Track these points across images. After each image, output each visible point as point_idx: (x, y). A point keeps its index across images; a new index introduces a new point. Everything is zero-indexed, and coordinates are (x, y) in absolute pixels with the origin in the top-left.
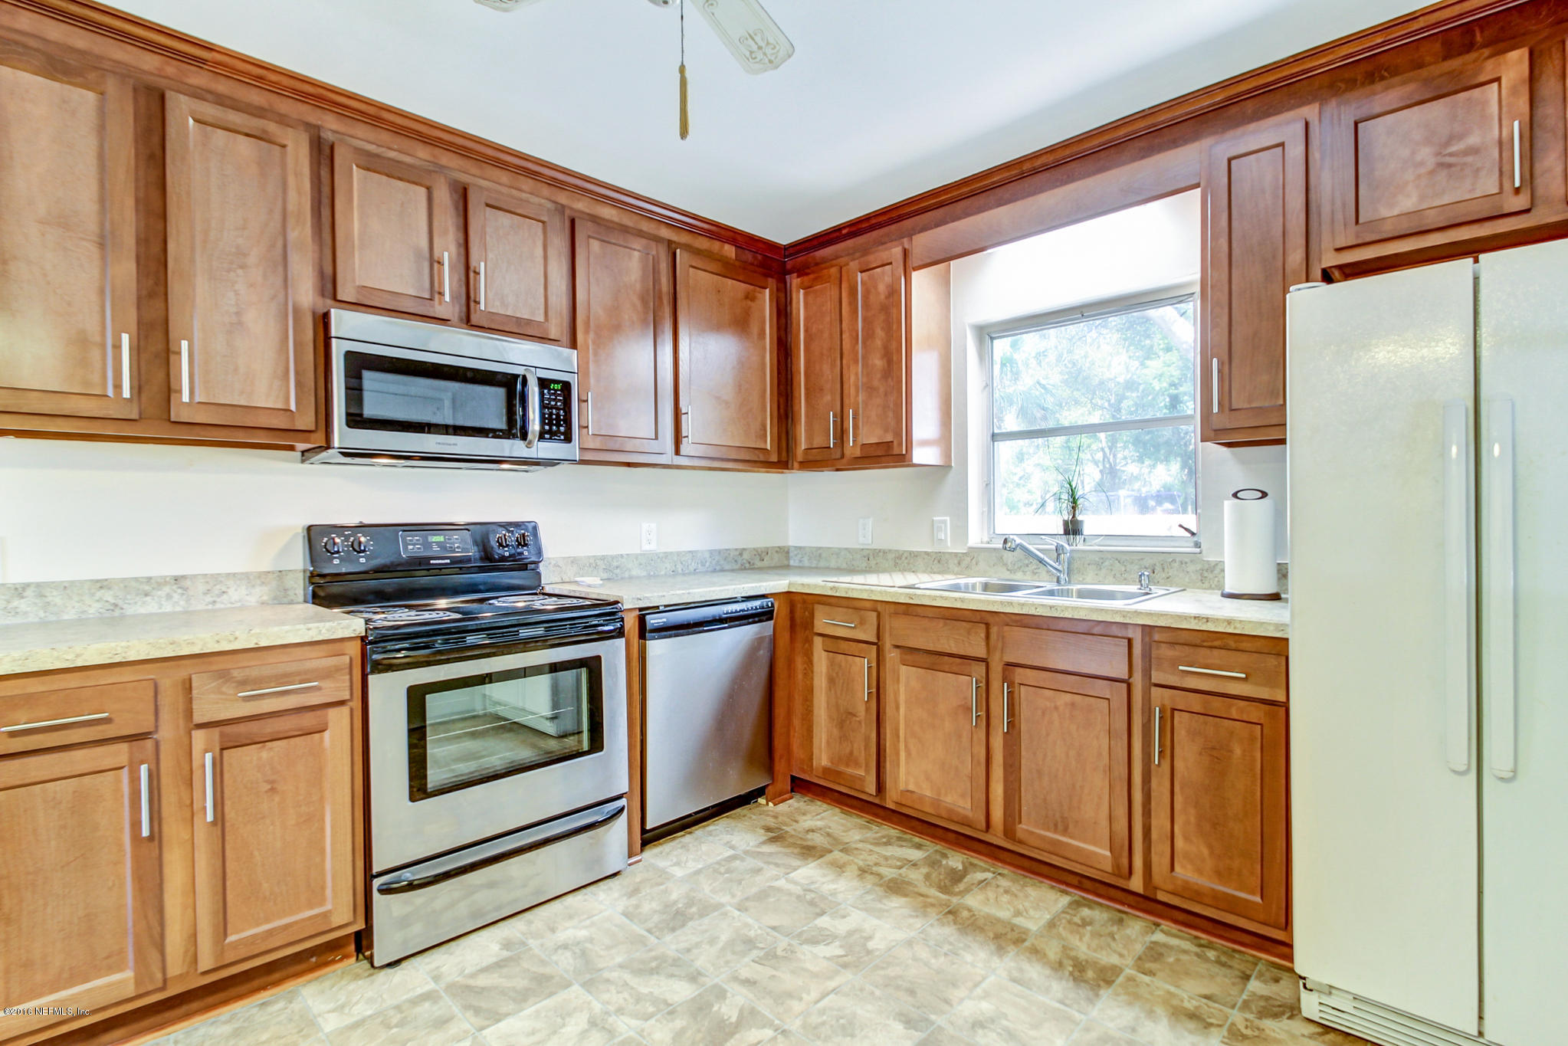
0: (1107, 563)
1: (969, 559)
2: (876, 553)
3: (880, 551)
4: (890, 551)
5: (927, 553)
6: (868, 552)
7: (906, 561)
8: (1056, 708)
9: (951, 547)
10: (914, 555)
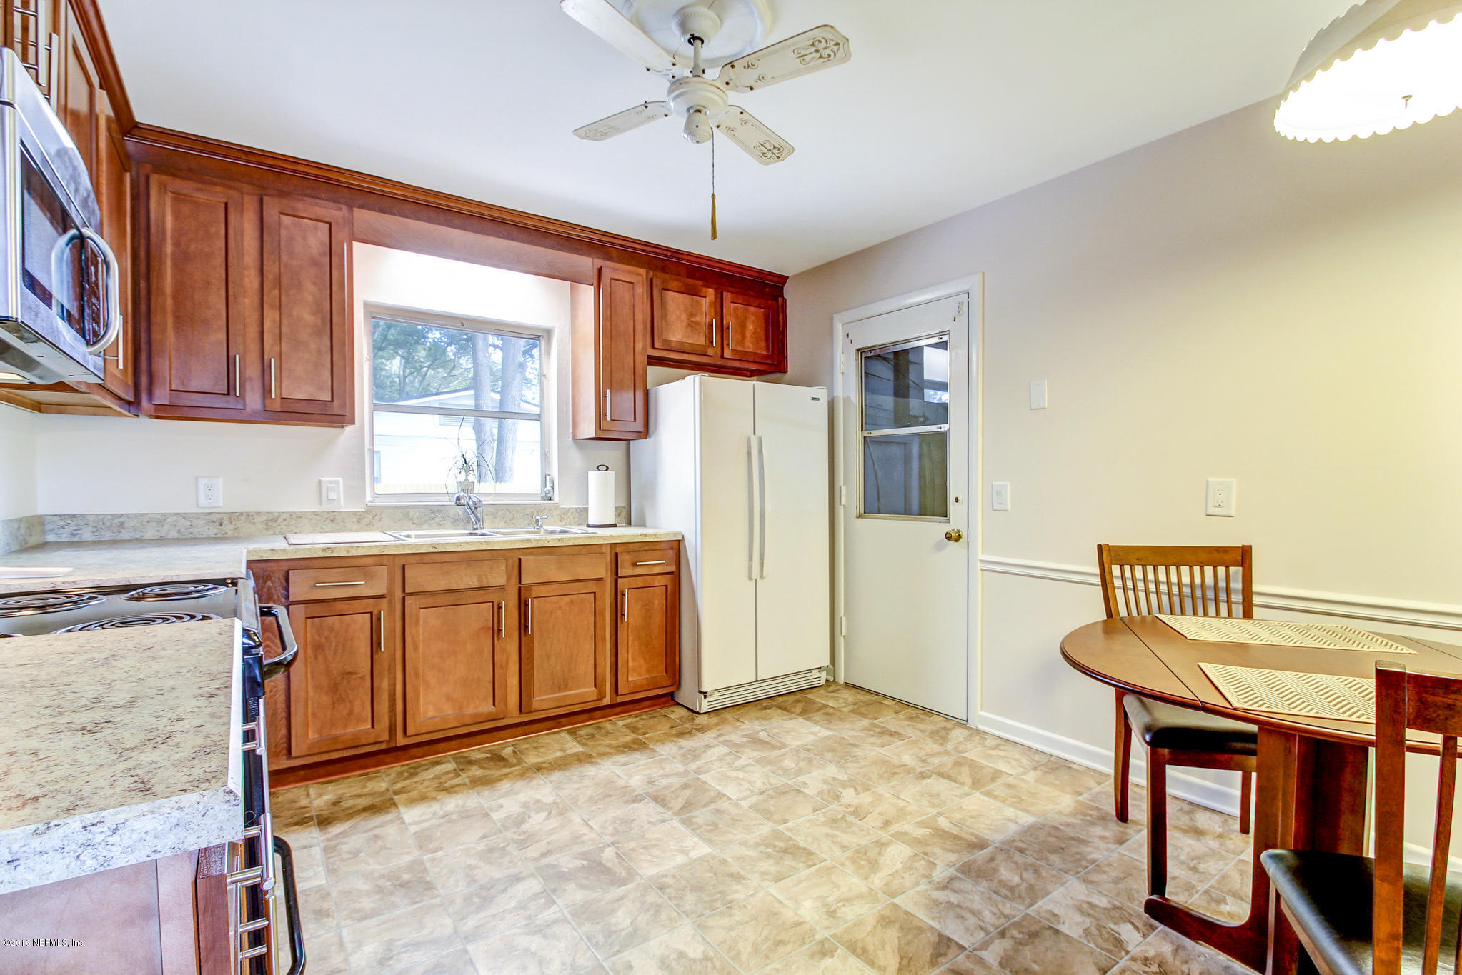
0: (500, 513)
1: (371, 517)
2: (233, 517)
3: (241, 514)
4: (258, 513)
5: (316, 514)
6: (218, 516)
7: (285, 523)
8: (560, 608)
9: (344, 505)
10: (299, 516)
